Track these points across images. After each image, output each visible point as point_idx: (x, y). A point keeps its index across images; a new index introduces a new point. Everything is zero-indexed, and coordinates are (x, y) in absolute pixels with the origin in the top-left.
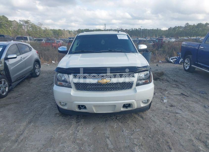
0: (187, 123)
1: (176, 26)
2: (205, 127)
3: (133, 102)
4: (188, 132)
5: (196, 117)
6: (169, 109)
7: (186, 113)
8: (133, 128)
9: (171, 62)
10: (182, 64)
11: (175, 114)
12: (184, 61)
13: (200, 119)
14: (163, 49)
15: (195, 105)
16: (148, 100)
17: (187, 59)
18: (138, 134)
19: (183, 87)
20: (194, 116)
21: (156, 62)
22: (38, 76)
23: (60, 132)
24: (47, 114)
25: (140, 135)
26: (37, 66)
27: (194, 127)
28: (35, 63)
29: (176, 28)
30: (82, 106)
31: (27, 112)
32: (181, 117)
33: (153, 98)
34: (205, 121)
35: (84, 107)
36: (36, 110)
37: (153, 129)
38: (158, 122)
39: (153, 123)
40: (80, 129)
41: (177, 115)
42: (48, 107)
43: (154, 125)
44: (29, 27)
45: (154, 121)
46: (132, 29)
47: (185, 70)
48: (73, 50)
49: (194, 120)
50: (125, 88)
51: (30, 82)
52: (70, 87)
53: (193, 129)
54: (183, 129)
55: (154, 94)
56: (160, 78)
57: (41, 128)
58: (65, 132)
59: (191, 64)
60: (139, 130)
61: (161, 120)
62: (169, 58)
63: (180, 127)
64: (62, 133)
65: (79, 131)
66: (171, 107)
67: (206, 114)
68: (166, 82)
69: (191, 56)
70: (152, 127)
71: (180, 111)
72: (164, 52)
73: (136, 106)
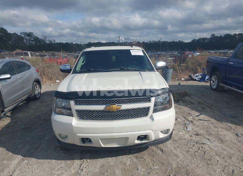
0: (217, 157)
1: (200, 38)
2: (238, 162)
3: (149, 133)
4: (218, 169)
5: (227, 148)
6: (195, 138)
7: (216, 143)
8: (151, 165)
9: (195, 80)
10: (208, 82)
11: (202, 145)
12: (211, 79)
13: (232, 151)
14: (185, 64)
15: (225, 132)
16: (168, 130)
17: (214, 76)
18: (157, 173)
19: (210, 110)
20: (224, 147)
21: (178, 80)
22: (38, 99)
23: (59, 172)
24: (45, 148)
25: (159, 174)
26: (36, 87)
27: (226, 162)
28: (35, 83)
29: (201, 40)
30: (87, 139)
31: (20, 146)
32: (208, 149)
33: (175, 124)
34: (238, 154)
35: (88, 140)
36: (32, 143)
37: (174, 166)
38: (181, 156)
39: (175, 158)
40: (85, 167)
41: (204, 146)
42: (47, 138)
43: (176, 161)
44: (32, 40)
45: (176, 155)
46: (150, 42)
47: (213, 89)
48: (78, 69)
49: (225, 153)
50: (139, 115)
51: (28, 106)
52: (72, 115)
53: (224, 165)
54: (212, 166)
55: (176, 119)
56: (183, 99)
57: (36, 166)
58: (66, 171)
59: (218, 83)
60: (158, 167)
61: (185, 153)
62: (193, 75)
63: (208, 163)
64: (62, 173)
65: (83, 170)
66: (197, 135)
67: (239, 144)
68: (190, 105)
69: (218, 73)
70: (174, 162)
71: (208, 141)
72: (187, 68)
73: (153, 138)
